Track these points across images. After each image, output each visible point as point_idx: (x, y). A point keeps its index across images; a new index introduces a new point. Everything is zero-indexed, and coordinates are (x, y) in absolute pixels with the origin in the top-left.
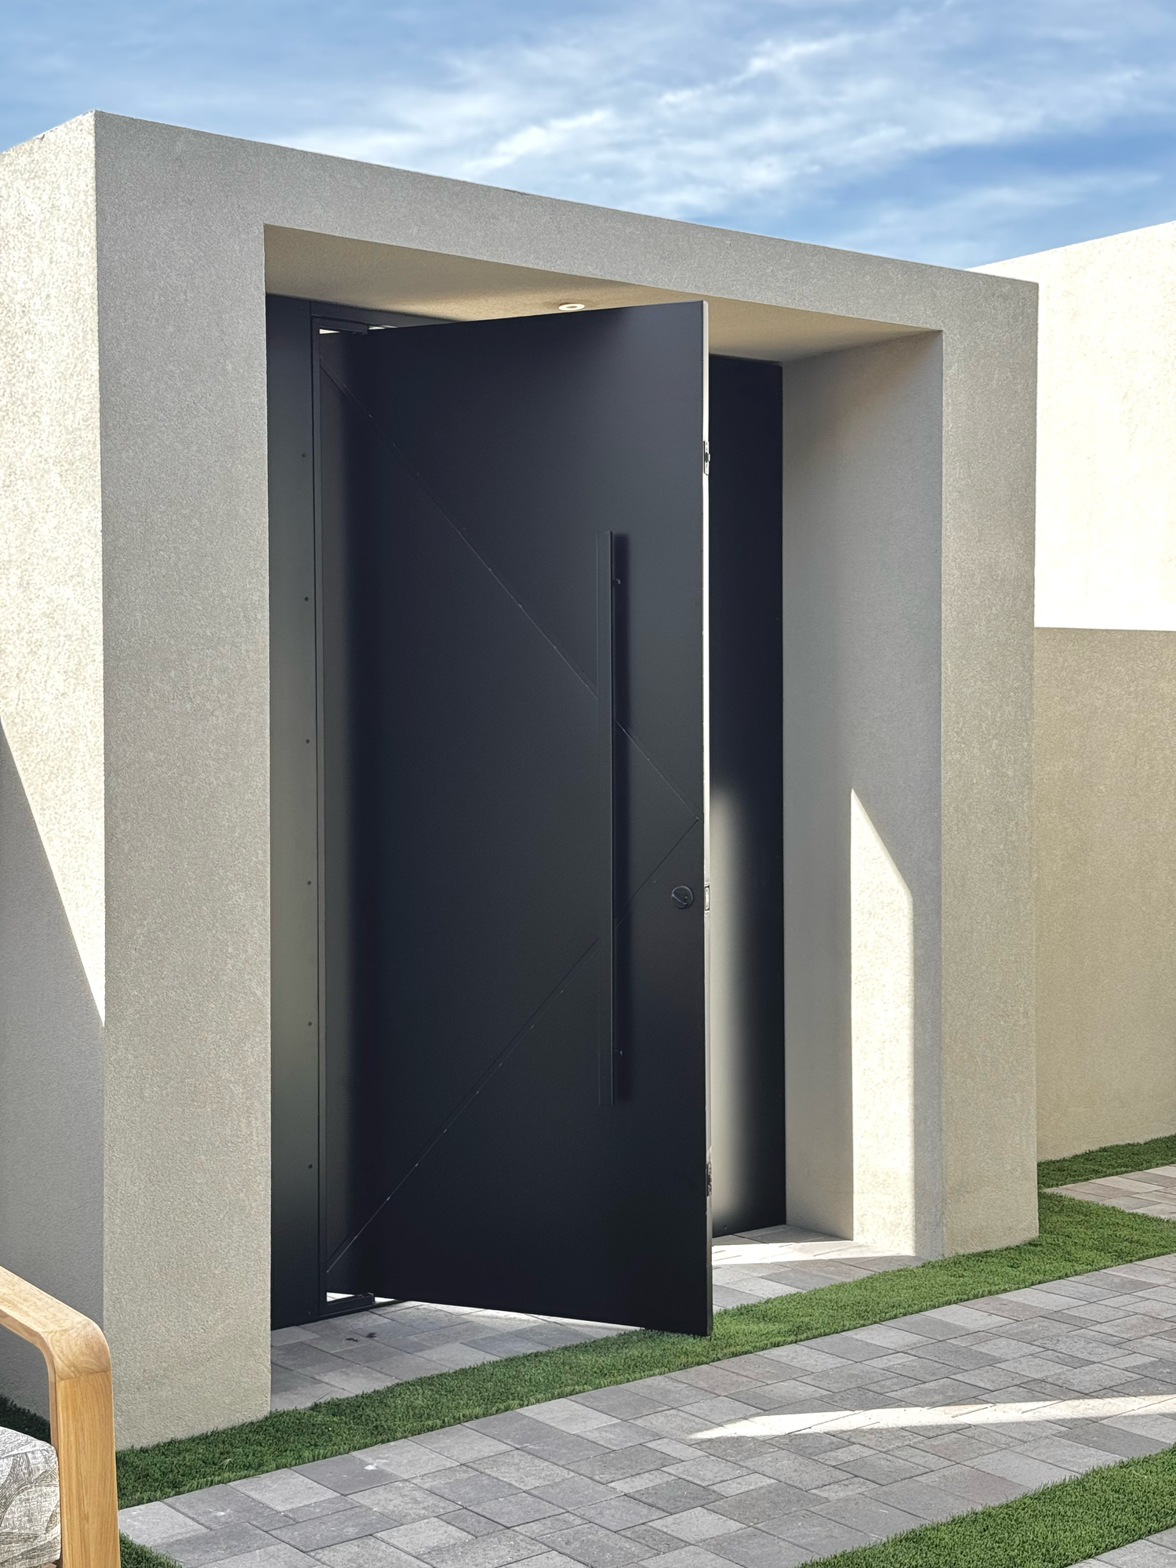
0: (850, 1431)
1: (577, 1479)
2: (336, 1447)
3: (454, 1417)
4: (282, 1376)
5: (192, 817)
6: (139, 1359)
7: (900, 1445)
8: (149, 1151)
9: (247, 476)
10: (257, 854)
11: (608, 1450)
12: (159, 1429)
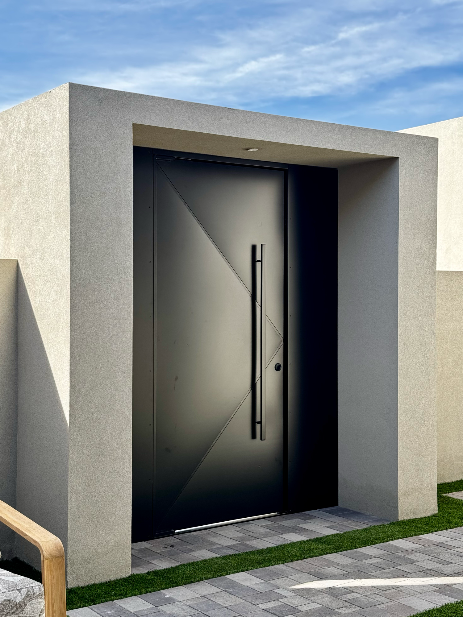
0: (353, 587)
1: (245, 603)
2: (155, 588)
3: (201, 578)
4: (136, 561)
5: (103, 347)
6: (81, 553)
7: (372, 593)
8: (85, 474)
9: (125, 218)
10: (127, 361)
11: (259, 592)
12: (88, 579)
